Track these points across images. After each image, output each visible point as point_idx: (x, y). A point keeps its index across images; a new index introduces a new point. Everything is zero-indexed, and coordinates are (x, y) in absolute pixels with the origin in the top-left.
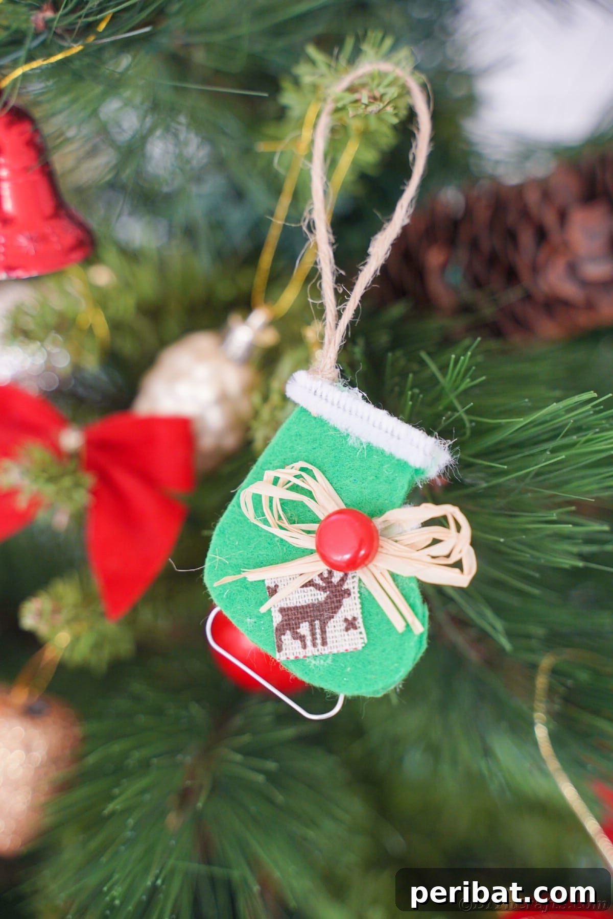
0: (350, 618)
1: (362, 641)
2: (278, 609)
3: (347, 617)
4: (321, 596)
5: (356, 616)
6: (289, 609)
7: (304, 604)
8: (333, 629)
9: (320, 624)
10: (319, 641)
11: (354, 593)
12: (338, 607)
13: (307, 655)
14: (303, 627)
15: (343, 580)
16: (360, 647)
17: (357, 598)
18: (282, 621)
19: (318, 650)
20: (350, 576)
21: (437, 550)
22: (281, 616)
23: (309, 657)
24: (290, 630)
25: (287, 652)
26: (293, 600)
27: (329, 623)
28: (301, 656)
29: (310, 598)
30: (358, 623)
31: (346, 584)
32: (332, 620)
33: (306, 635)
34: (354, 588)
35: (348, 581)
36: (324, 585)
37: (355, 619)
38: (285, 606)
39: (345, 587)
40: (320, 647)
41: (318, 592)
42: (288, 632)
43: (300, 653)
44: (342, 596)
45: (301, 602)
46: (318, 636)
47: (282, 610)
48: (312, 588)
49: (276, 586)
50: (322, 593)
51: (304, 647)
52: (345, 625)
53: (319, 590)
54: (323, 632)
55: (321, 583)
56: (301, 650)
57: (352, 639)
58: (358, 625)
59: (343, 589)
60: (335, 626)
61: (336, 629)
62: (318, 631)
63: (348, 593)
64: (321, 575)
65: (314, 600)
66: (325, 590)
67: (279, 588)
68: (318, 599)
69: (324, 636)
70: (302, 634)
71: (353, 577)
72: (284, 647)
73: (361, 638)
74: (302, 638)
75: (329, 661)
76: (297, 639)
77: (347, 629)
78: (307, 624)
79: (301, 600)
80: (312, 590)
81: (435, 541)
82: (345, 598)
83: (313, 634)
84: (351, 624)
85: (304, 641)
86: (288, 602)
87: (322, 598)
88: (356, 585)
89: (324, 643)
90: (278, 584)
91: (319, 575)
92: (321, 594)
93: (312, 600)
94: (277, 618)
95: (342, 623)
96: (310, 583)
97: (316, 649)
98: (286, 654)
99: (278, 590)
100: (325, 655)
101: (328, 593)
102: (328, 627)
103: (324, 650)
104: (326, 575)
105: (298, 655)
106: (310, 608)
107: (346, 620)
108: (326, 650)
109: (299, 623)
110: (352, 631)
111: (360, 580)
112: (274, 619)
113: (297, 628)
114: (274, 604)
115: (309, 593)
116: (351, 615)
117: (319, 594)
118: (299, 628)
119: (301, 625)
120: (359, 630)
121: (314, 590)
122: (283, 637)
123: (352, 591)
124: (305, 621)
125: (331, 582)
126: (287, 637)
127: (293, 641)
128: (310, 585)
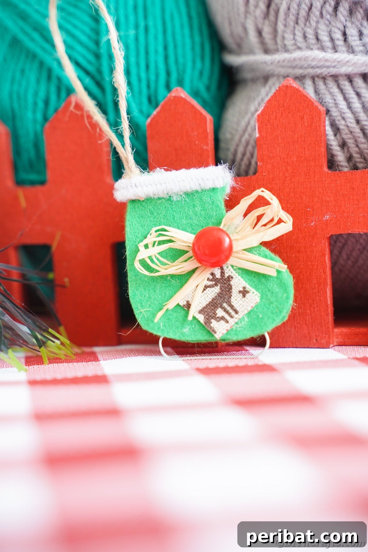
0: (242, 289)
1: (257, 296)
2: (197, 313)
3: (239, 290)
4: (217, 289)
5: (244, 286)
6: (204, 308)
7: (210, 300)
8: (236, 302)
9: (227, 304)
10: (233, 313)
11: (234, 275)
12: (231, 288)
13: (232, 325)
14: (218, 312)
15: (222, 273)
16: (258, 300)
17: (237, 276)
18: (205, 317)
19: (236, 318)
20: (225, 268)
21: (264, 221)
22: (202, 316)
23: (233, 326)
24: (212, 318)
25: (220, 330)
26: (202, 302)
27: (231, 300)
28: (229, 328)
29: (212, 294)
30: (248, 288)
31: (225, 274)
32: (232, 297)
33: (223, 315)
34: (232, 272)
35: (226, 271)
36: (214, 283)
37: (244, 288)
38: (201, 308)
39: (226, 275)
40: (236, 316)
41: (213, 288)
42: (213, 320)
43: (227, 327)
44: (229, 281)
45: (207, 300)
46: (231, 311)
47: (200, 312)
48: (208, 289)
49: (188, 302)
50: (216, 287)
51: (227, 322)
52: (241, 295)
53: (213, 287)
54: (232, 307)
55: (211, 283)
56: (227, 324)
57: (251, 299)
58: (249, 290)
59: (226, 277)
60: (236, 299)
61: (238, 300)
62: (229, 308)
63: (230, 278)
64: (208, 279)
65: (214, 294)
66: (217, 285)
67: (190, 301)
68: (216, 292)
69: (234, 308)
70: (221, 316)
71: (227, 267)
72: (216, 330)
73: (255, 295)
74: (223, 318)
75: (246, 319)
76: (220, 320)
77: (244, 296)
78: (220, 309)
79: (207, 299)
80: (209, 290)
81: (259, 218)
82: (231, 281)
83: (227, 312)
84: (244, 292)
85: (225, 319)
86: (200, 305)
87: (218, 290)
88: (232, 270)
89: (236, 312)
90: (187, 300)
91: (207, 280)
92: (216, 289)
93: (213, 295)
94: (201, 318)
95: (239, 295)
96: (206, 287)
97: (235, 318)
98: (220, 332)
99: (190, 303)
100: (242, 318)
101: (219, 285)
102: (233, 302)
103: (239, 315)
104: (211, 277)
105: (227, 328)
106: (215, 300)
107: (240, 292)
108: (240, 315)
109: (215, 312)
110: (247, 295)
111: (232, 266)
112: (200, 319)
113: (216, 315)
114: (194, 311)
115: (209, 292)
116: (241, 287)
117: (215, 289)
118: (217, 314)
119: (217, 312)
120: (251, 292)
121: (210, 289)
122: (212, 325)
123: (232, 275)
124: (218, 308)
125: (217, 278)
126: (214, 323)
127: (219, 323)
128: (206, 288)
